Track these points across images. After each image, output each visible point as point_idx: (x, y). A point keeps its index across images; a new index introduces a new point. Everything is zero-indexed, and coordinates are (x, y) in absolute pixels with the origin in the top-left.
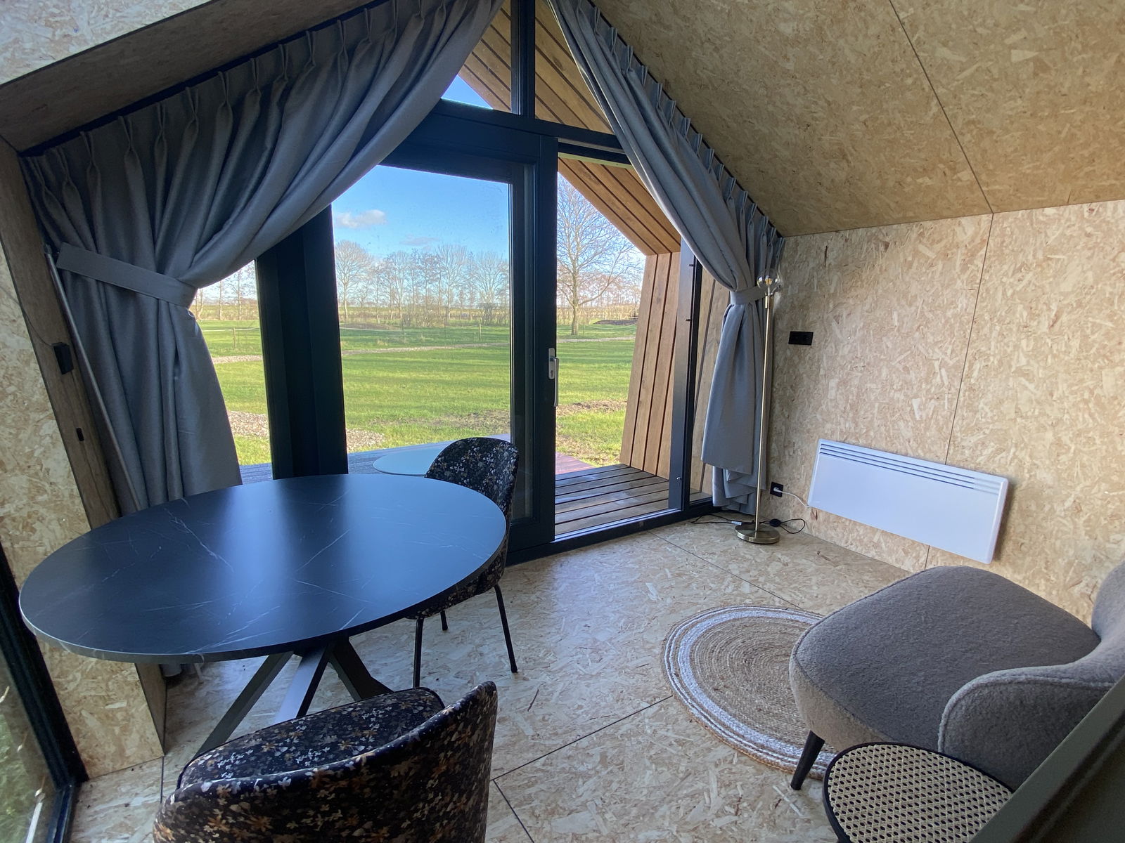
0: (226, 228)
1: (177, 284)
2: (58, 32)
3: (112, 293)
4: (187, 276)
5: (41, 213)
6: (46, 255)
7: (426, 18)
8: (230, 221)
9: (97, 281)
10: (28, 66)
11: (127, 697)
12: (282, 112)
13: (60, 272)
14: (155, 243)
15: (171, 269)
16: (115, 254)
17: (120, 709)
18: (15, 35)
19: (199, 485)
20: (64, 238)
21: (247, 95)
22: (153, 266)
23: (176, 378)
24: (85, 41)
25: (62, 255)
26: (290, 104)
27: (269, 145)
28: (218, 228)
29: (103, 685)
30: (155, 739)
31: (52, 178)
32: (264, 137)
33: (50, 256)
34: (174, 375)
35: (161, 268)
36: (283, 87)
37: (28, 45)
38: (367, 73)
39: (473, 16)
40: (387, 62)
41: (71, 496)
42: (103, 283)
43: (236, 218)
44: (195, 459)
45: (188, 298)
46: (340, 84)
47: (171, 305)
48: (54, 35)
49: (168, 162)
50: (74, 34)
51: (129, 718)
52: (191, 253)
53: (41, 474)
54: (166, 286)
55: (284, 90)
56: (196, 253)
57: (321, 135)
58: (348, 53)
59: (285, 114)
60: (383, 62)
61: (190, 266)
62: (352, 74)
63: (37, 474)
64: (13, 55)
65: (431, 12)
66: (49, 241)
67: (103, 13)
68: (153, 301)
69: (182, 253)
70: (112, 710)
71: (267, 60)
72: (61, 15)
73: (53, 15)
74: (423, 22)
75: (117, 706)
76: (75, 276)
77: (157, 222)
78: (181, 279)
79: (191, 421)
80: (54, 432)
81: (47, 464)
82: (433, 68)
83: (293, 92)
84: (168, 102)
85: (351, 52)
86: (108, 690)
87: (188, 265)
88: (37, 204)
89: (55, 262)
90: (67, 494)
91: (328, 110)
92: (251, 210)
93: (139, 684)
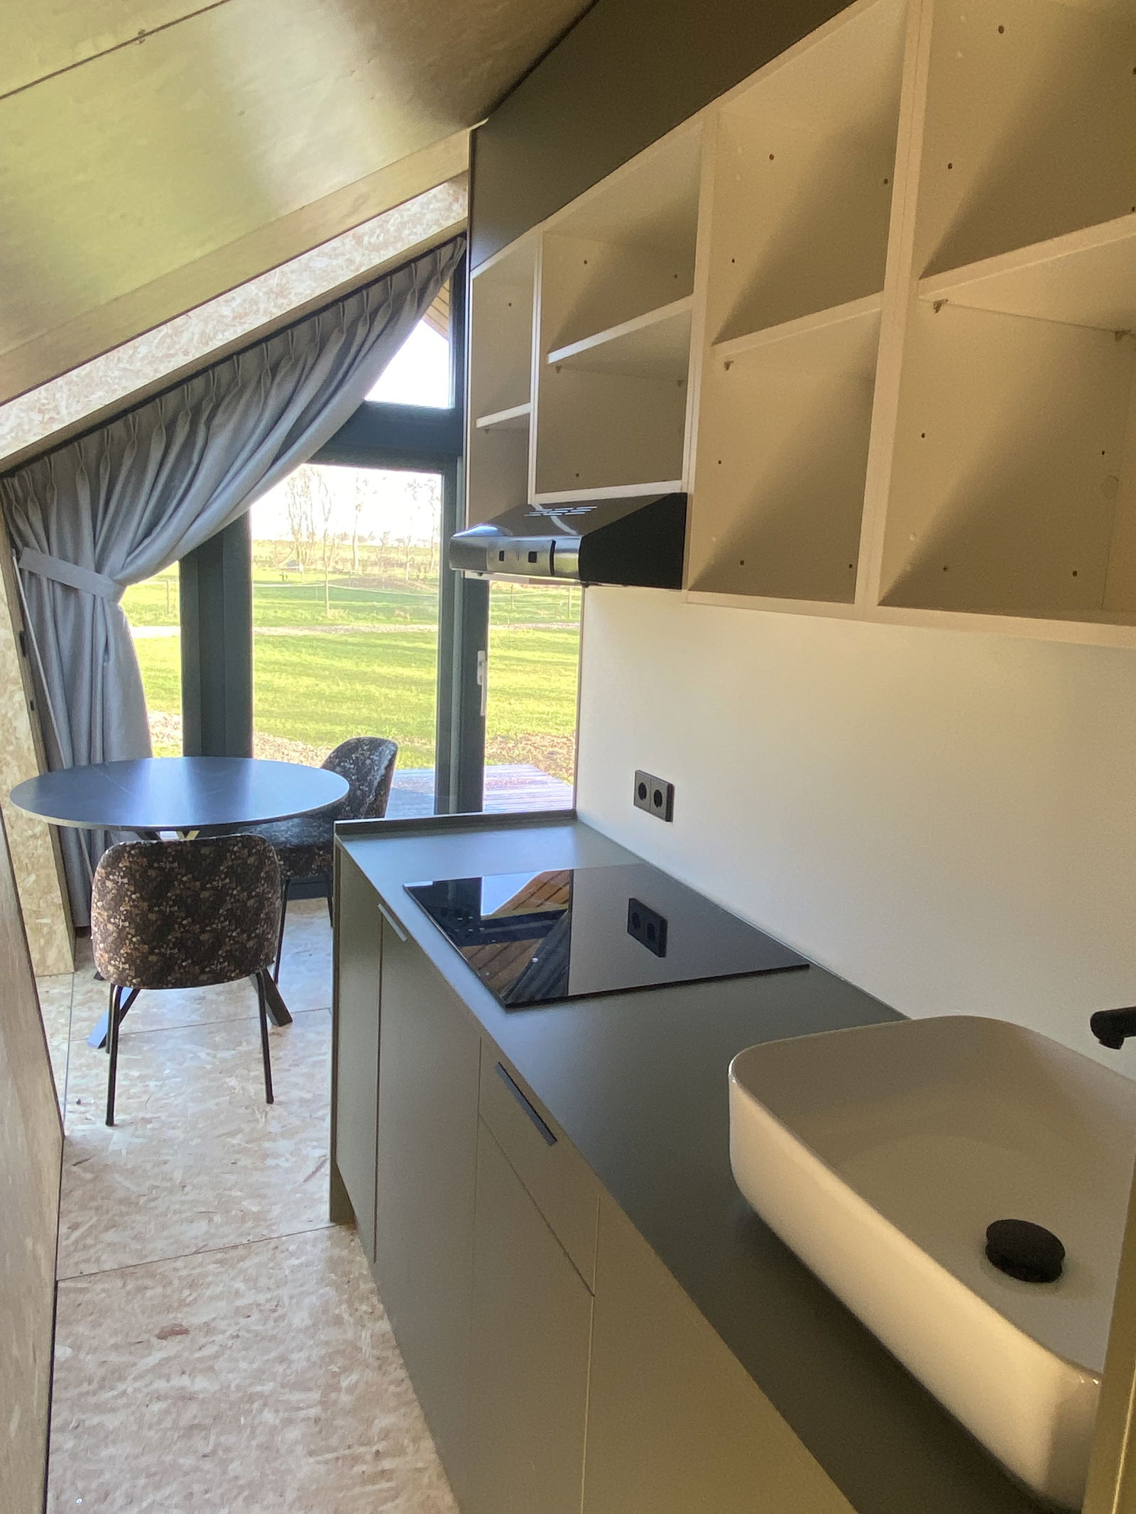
0: (154, 533)
1: (110, 583)
2: (47, 416)
3: (59, 590)
4: (119, 577)
5: (9, 520)
6: (12, 558)
7: (347, 330)
8: (158, 528)
9: (48, 579)
10: (26, 441)
11: (53, 915)
12: (208, 429)
13: (20, 570)
14: (95, 544)
15: (107, 570)
16: (64, 558)
17: (46, 925)
18: (19, 420)
19: (116, 755)
20: (26, 544)
21: (180, 417)
22: (92, 566)
23: (105, 664)
24: (64, 421)
25: (23, 558)
26: (216, 421)
27: (195, 459)
28: (147, 534)
29: (36, 901)
30: (69, 957)
31: (20, 494)
32: (192, 452)
33: (14, 558)
34: (104, 661)
35: (99, 569)
36: (210, 407)
37: (26, 427)
38: (288, 387)
39: (397, 322)
40: (307, 377)
41: (29, 749)
42: (53, 581)
43: (165, 525)
44: (115, 737)
45: (118, 595)
46: (262, 401)
47: (105, 600)
48: (43, 418)
49: (110, 475)
50: (56, 417)
51: (52, 932)
52: (124, 556)
53: (11, 731)
54: (102, 583)
55: (211, 410)
56: (129, 555)
57: (244, 447)
58: (271, 370)
59: (211, 432)
60: (304, 377)
61: (123, 566)
62: (273, 392)
63: (8, 730)
64: (17, 434)
65: (354, 324)
66: (13, 544)
67: (77, 399)
68: (92, 597)
69: (117, 556)
70: (41, 924)
71: (198, 383)
72: (49, 404)
73: (44, 405)
74: (345, 335)
75: (45, 921)
76: (31, 574)
77: (98, 529)
78: (115, 578)
79: (114, 703)
80: (22, 700)
81: (16, 723)
82: (354, 377)
83: (221, 408)
84: (112, 427)
85: (274, 370)
86: (39, 907)
87: (121, 567)
88: (8, 516)
89: (18, 563)
90: (26, 747)
91: (250, 423)
92: (175, 521)
93: (62, 907)
